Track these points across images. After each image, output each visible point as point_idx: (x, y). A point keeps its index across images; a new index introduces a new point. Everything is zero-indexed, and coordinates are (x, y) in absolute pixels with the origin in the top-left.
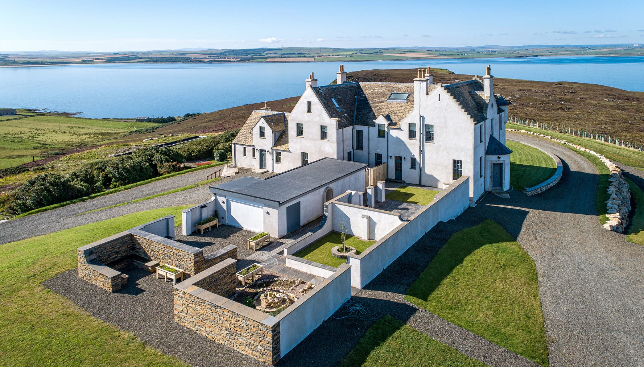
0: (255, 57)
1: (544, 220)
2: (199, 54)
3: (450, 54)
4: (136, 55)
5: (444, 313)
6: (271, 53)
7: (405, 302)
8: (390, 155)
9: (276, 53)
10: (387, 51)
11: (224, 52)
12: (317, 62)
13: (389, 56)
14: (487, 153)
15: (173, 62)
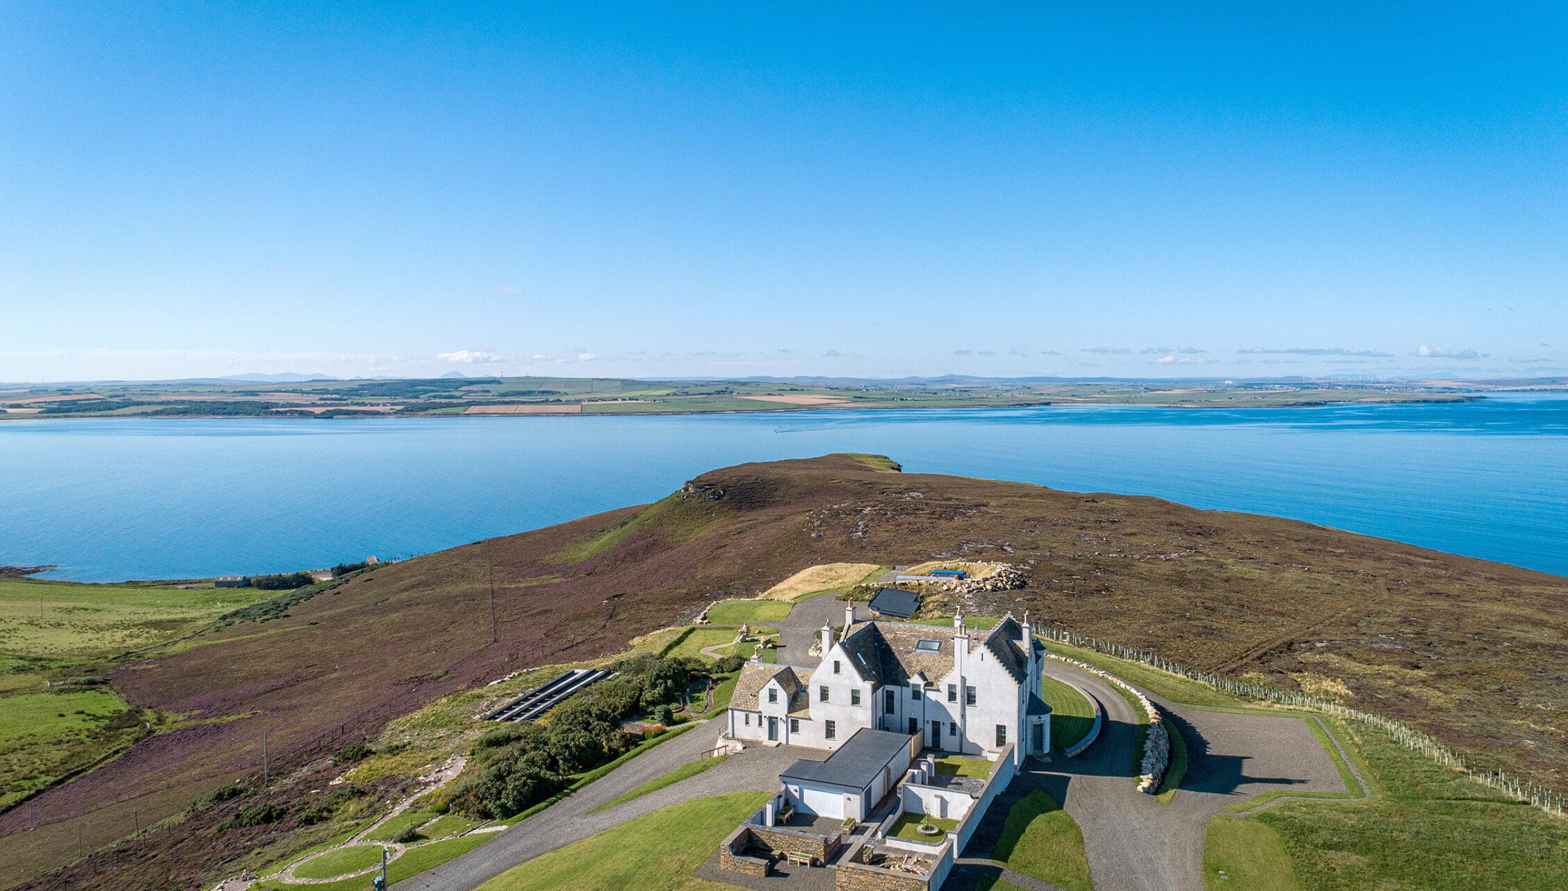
0: (437, 400)
1: (1086, 785)
2: (294, 391)
3: (875, 396)
4: (124, 396)
5: (1022, 870)
6: (474, 392)
7: (993, 864)
8: (926, 720)
9: (489, 392)
10: (743, 388)
11: (356, 387)
12: (589, 414)
13: (749, 400)
14: (1028, 713)
15: (230, 413)
